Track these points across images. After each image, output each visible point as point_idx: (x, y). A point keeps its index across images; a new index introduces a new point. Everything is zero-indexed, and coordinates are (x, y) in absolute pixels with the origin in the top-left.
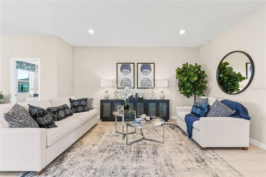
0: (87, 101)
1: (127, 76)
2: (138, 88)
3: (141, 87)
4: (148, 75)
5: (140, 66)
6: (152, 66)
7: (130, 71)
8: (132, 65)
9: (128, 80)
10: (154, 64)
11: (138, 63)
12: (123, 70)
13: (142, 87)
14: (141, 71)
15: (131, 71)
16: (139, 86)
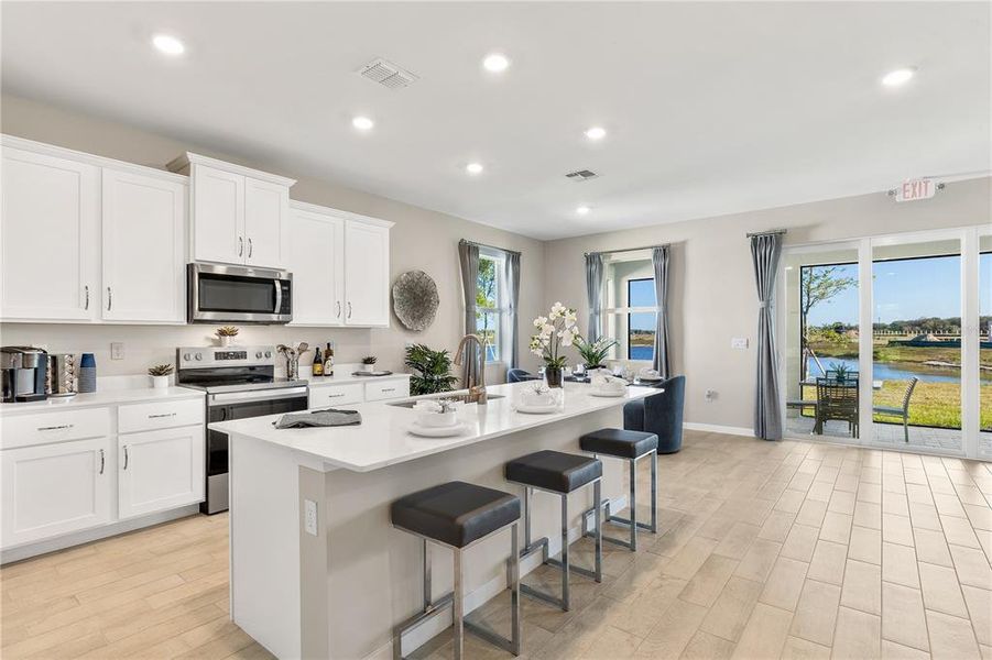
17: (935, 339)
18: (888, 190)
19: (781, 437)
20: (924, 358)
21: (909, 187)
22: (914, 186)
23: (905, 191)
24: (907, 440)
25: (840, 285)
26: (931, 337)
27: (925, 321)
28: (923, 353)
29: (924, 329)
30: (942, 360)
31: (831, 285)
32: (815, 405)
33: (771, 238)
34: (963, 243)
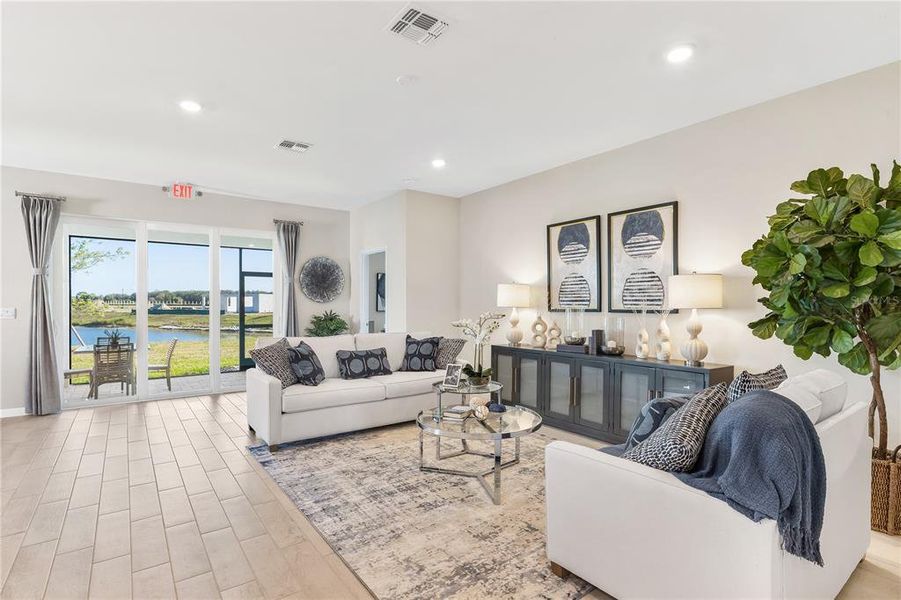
0: (437, 344)
1: (576, 265)
2: (610, 311)
3: (622, 307)
4: (649, 255)
5: (619, 222)
6: (666, 214)
7: (587, 248)
8: (591, 226)
9: (582, 280)
11: (610, 216)
12: (566, 249)
13: (627, 308)
14: (624, 243)
15: (590, 245)
16: (617, 304)
17: (168, 308)
18: (162, 185)
19: (59, 409)
20: (160, 323)
21: (178, 188)
22: (182, 188)
23: (175, 190)
24: (170, 389)
25: (97, 257)
26: (165, 307)
27: (158, 293)
28: (160, 319)
29: (158, 300)
30: (173, 324)
31: (89, 256)
32: (90, 372)
33: (48, 202)
34: (211, 237)
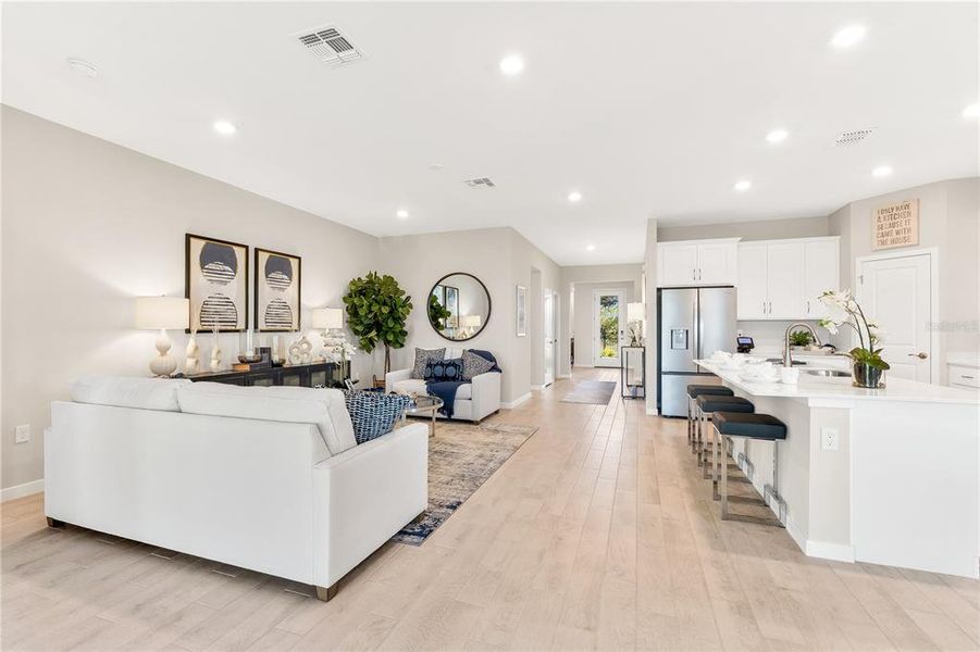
1: (223, 286)
2: (257, 331)
3: (266, 328)
4: (283, 289)
5: (263, 257)
6: (294, 263)
7: (235, 272)
8: (240, 253)
9: (228, 302)
10: (300, 258)
11: (257, 250)
12: (210, 266)
13: (270, 328)
14: (267, 276)
15: (238, 270)
